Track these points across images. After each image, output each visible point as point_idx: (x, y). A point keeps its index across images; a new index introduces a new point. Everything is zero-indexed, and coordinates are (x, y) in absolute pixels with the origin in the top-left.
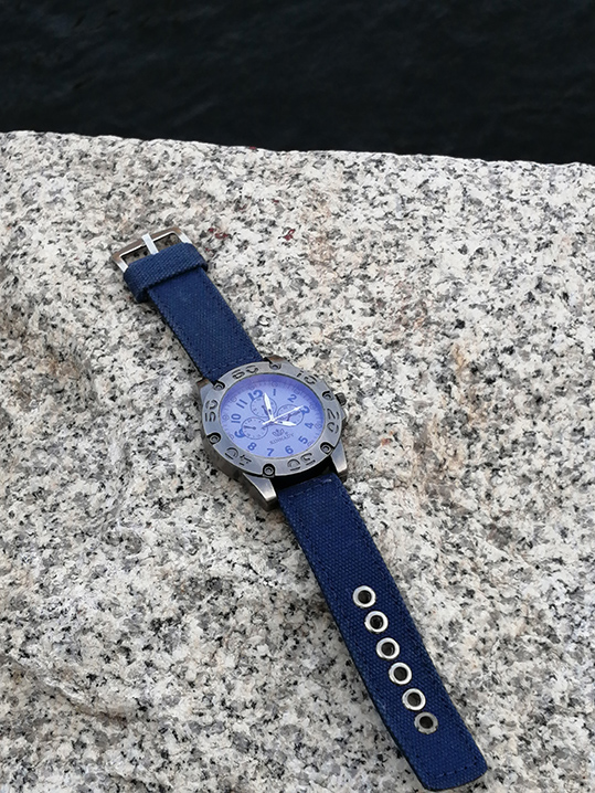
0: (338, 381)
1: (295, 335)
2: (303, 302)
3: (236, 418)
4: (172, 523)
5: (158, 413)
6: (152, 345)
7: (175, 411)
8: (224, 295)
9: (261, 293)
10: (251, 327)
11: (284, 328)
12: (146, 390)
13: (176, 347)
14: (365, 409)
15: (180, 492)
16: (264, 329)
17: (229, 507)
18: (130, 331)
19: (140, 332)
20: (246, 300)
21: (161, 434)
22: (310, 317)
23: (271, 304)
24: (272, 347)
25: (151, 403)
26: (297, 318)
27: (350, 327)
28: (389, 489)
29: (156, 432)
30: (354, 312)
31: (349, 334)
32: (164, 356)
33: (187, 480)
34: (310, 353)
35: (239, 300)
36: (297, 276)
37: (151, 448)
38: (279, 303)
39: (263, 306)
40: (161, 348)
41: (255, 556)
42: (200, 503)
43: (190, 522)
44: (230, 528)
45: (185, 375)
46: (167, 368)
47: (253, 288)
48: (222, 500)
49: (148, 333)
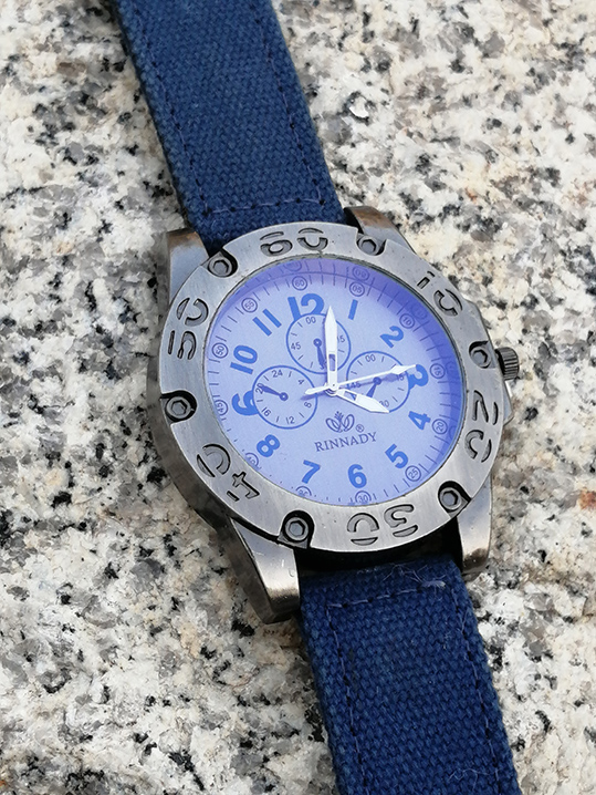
0: (502, 305)
1: (424, 163)
2: (459, 86)
3: (245, 358)
4: (19, 592)
5: (56, 283)
6: (85, 99)
7: (100, 290)
8: (282, 18)
9: (368, 37)
10: (326, 116)
11: (401, 136)
12: (41, 212)
13: (140, 119)
14: (551, 394)
15: (62, 510)
16: (357, 128)
17: (172, 581)
18: (42, 48)
19: (63, 56)
20: (329, 45)
21: (50, 339)
22: (468, 124)
23: (383, 67)
24: (364, 179)
25: (47, 249)
26: (437, 119)
27: (553, 174)
28: (570, 620)
29: (39, 327)
30: (570, 139)
31: (548, 192)
32: (106, 134)
33: (86, 479)
34: (451, 218)
35: (313, 38)
36: (458, 17)
37: (17, 370)
38: (405, 70)
39: (366, 69)
40: (103, 112)
41: (208, 734)
42: (104, 549)
43: (66, 600)
44: (164, 638)
45: (143, 198)
46: (106, 167)
47: (351, 17)
48: (160, 556)
49: (82, 65)
